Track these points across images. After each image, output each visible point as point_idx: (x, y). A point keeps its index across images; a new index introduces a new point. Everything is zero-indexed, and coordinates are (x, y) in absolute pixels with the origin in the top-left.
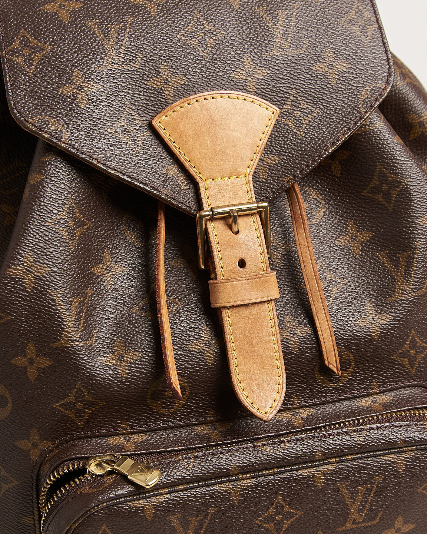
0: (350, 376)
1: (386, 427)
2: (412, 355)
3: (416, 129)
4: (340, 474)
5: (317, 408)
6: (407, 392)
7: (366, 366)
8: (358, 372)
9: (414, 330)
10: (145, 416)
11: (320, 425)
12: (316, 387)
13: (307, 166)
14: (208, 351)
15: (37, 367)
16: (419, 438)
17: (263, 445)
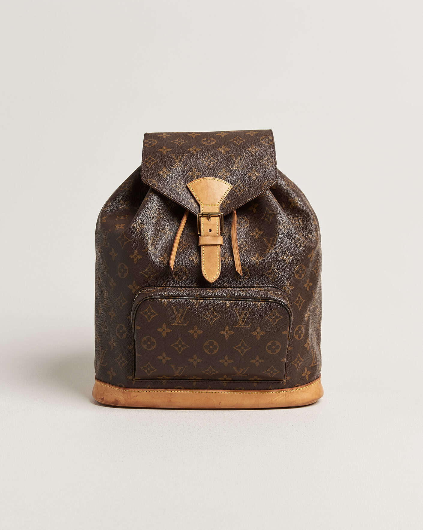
0: (248, 278)
2: (273, 274)
4: (236, 305)
7: (254, 276)
8: (251, 278)
9: (273, 265)
10: (172, 281)
12: (235, 280)
13: (240, 204)
14: (195, 261)
15: (137, 259)
16: (266, 297)
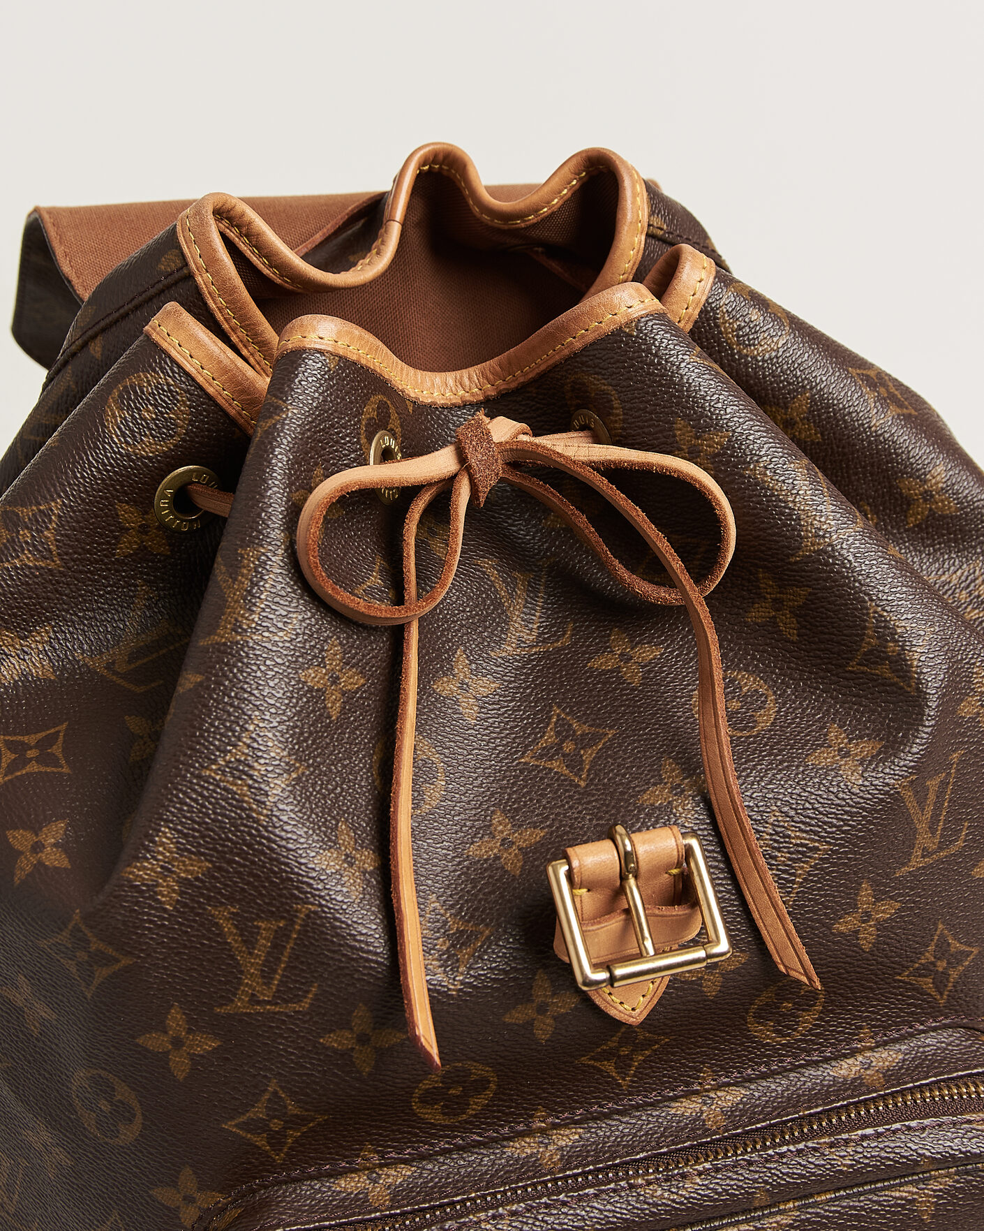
0: (817, 1020)
1: (894, 1132)
2: (940, 969)
3: (918, 507)
5: (752, 1087)
6: (931, 1042)
7: (848, 999)
8: (832, 1011)
9: (943, 923)
11: (759, 1126)
12: (749, 1047)
15: (188, 1053)
16: (961, 1152)
17: (649, 1183)
